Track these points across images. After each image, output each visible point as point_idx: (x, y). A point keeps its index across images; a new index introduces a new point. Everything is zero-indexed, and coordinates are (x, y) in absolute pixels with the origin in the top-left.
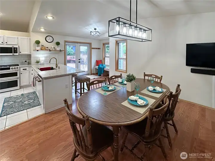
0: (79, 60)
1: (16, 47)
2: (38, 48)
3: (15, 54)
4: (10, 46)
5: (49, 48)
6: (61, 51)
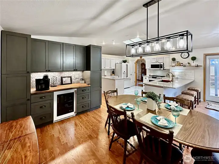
1: (162, 64)
2: (174, 65)
3: (161, 69)
4: (159, 64)
5: (184, 64)
6: (198, 66)
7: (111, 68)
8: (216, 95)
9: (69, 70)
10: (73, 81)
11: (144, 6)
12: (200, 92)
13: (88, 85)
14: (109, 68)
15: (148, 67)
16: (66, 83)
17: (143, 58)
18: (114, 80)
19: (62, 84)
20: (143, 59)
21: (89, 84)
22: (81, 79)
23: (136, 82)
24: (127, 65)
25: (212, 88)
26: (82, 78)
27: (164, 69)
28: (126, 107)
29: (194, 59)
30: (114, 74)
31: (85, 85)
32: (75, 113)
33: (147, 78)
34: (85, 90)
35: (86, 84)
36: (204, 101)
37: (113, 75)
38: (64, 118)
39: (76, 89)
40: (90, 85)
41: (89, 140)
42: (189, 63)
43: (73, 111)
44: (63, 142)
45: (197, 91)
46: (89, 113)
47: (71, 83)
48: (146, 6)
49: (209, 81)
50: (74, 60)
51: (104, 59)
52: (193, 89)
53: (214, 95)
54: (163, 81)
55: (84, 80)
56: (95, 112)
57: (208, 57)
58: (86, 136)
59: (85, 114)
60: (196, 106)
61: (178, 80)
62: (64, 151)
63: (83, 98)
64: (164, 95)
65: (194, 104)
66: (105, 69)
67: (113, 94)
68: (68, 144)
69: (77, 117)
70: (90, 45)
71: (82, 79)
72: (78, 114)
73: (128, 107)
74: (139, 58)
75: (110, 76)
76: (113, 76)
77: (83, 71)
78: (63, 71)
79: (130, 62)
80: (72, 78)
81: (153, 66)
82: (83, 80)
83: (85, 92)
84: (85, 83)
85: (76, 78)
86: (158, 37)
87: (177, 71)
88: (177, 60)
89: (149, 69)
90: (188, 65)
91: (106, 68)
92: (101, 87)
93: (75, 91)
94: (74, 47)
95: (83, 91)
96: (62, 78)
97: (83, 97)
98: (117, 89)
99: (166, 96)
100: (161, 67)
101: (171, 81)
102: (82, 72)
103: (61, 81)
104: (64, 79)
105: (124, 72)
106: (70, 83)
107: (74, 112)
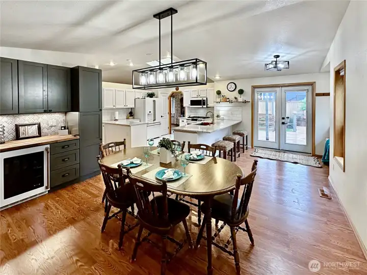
0: (283, 118)
1: (205, 99)
2: (218, 100)
3: (204, 106)
4: (201, 99)
5: (231, 99)
6: (245, 102)
7: (128, 107)
8: (267, 139)
9: (33, 111)
10: (44, 131)
11: (155, 16)
12: (247, 136)
13: (75, 136)
14: (122, 106)
15: (186, 103)
16: (27, 136)
17: (181, 89)
18: (129, 126)
19: (18, 138)
20: (181, 92)
21: (77, 135)
22: (62, 127)
23: (171, 128)
24: (154, 101)
25: (261, 129)
26: (63, 125)
27: (208, 106)
28: (129, 163)
29: (241, 92)
30: (132, 117)
31: (70, 137)
32: (47, 188)
33: (185, 121)
34: (68, 146)
35: (71, 135)
36: (252, 147)
37: (130, 117)
38: (21, 201)
39: (48, 146)
40: (78, 137)
41: (68, 226)
42: (236, 98)
43: (42, 185)
44: (15, 240)
45: (242, 135)
46: (76, 185)
47: (40, 135)
48: (158, 16)
49: (258, 122)
50: (45, 93)
51: (114, 91)
52: (239, 132)
53: (265, 140)
54: (202, 124)
55: (68, 129)
56: (91, 181)
57: (256, 90)
58: (65, 220)
59: (69, 188)
60: (239, 155)
61: (223, 122)
62: (16, 252)
63: (63, 160)
64: (189, 142)
65: (237, 152)
66: (114, 107)
67: (117, 147)
68: (26, 240)
69: (52, 195)
70: (78, 67)
71: (65, 127)
72: (54, 189)
73: (132, 163)
74: (173, 90)
75: (126, 120)
76: (131, 120)
77: (66, 113)
78: (19, 113)
79: (160, 95)
80: (41, 125)
81: (193, 103)
82: (65, 129)
83: (69, 149)
84: (70, 133)
85: (52, 126)
86: (172, 63)
87: (223, 109)
88: (223, 94)
89: (188, 107)
90: (234, 100)
91: (118, 107)
92: (101, 139)
93: (47, 149)
94: (45, 70)
95: (63, 147)
96: (17, 127)
97: (63, 158)
98: (125, 140)
99: (191, 143)
100: (204, 104)
101: (211, 124)
102: (64, 115)
103: (14, 134)
104: (21, 129)
105: (150, 112)
106: (37, 135)
107: (44, 187)
